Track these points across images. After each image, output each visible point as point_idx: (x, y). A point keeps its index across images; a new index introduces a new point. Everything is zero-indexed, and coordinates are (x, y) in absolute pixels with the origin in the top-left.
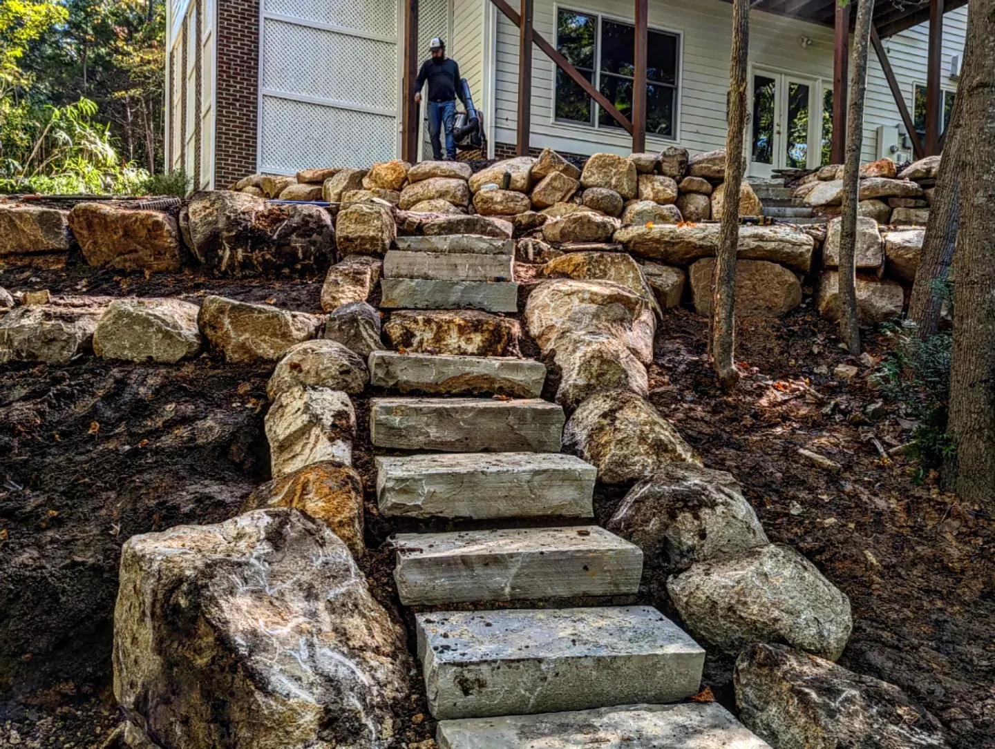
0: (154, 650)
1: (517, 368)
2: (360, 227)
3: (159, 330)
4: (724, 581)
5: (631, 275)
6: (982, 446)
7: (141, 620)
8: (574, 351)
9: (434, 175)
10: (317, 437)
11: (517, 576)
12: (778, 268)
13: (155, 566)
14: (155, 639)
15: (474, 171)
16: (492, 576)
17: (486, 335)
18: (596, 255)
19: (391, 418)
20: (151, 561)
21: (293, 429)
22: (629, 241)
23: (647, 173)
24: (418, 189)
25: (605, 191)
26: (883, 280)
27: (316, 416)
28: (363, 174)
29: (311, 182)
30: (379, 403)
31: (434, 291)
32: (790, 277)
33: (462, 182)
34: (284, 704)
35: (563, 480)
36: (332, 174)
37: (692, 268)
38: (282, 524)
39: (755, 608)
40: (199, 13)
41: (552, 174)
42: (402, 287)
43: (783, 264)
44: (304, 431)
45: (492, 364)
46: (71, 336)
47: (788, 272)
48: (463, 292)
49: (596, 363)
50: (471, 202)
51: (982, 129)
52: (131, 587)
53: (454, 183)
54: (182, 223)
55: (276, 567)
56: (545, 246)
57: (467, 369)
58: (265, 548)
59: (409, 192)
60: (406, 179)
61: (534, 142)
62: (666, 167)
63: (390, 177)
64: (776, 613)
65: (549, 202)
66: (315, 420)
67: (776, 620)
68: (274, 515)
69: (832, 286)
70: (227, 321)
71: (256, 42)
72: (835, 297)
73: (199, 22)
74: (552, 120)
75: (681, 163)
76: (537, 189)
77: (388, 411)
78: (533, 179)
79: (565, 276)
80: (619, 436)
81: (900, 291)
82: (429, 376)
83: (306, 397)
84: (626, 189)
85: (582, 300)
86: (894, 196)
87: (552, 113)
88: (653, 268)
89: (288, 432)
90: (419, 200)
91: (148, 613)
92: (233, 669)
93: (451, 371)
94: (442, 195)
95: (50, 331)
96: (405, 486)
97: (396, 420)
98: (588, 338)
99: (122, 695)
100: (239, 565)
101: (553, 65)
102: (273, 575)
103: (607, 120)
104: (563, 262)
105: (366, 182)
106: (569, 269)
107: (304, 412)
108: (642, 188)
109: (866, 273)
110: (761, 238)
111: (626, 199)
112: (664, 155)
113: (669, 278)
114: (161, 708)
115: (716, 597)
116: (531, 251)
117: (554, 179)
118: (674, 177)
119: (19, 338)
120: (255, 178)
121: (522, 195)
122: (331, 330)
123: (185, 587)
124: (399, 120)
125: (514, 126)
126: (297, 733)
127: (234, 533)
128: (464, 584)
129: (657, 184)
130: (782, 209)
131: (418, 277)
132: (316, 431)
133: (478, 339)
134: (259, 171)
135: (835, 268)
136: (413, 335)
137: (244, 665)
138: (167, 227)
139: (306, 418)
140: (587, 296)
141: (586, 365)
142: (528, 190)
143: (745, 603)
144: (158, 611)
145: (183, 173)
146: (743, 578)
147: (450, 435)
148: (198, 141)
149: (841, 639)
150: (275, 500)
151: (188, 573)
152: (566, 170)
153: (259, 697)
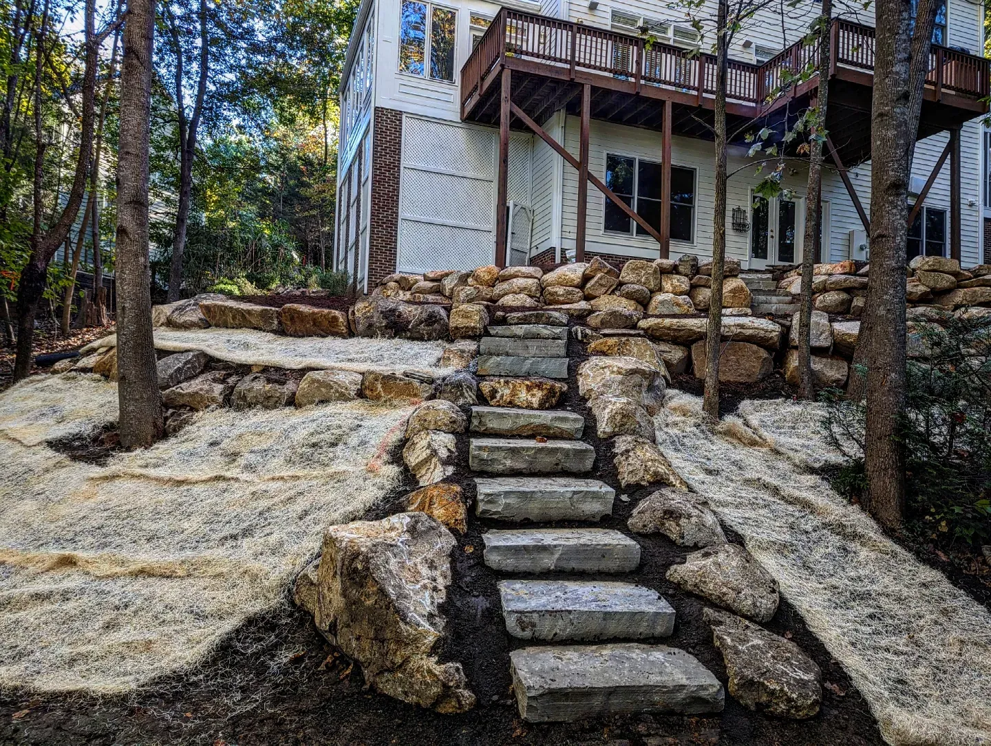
0: (341, 595)
1: (564, 420)
2: (465, 321)
3: (337, 391)
4: (692, 568)
5: (648, 353)
6: (887, 481)
7: (334, 576)
8: (604, 409)
9: (516, 276)
10: (436, 465)
11: (559, 559)
12: (755, 347)
13: (344, 544)
14: (342, 588)
15: (544, 273)
16: (542, 559)
17: (545, 392)
18: (624, 339)
19: (482, 453)
20: (341, 541)
21: (420, 459)
22: (649, 328)
23: (668, 273)
24: (505, 286)
25: (636, 287)
26: (832, 357)
27: (435, 451)
28: (468, 275)
29: (432, 280)
30: (475, 442)
31: (512, 364)
32: (764, 354)
33: (536, 280)
34: (416, 630)
35: (593, 498)
36: (447, 275)
37: (693, 347)
38: (417, 522)
39: (711, 586)
40: (360, 164)
41: (599, 275)
42: (492, 361)
43: (759, 345)
44: (427, 461)
45: (547, 417)
46: (282, 394)
47: (762, 350)
48: (532, 364)
49: (618, 418)
50: (542, 295)
51: (881, 265)
52: (328, 557)
53: (530, 281)
54: (350, 317)
55: (413, 549)
56: (588, 331)
57: (532, 420)
58: (406, 536)
59: (500, 288)
60: (497, 279)
61: (589, 247)
62: (681, 269)
63: (487, 278)
64: (725, 590)
65: (597, 293)
66: (434, 453)
67: (725, 594)
68: (412, 517)
69: (794, 361)
70: (379, 386)
71: (398, 183)
72: (797, 368)
73: (360, 170)
74: (602, 232)
75: (693, 266)
76: (588, 285)
77: (480, 448)
78: (586, 278)
79: (604, 354)
80: (631, 468)
81: (845, 364)
82: (507, 425)
83: (428, 438)
84: (652, 285)
85: (613, 372)
86: (855, 288)
87: (602, 226)
88: (663, 347)
89: (417, 461)
90: (506, 294)
91: (339, 572)
92: (388, 608)
93: (522, 422)
94: (521, 290)
95: (269, 391)
96: (491, 498)
97: (485, 455)
98: (613, 400)
99: (321, 623)
100: (392, 546)
101: (603, 196)
102: (410, 554)
103: (641, 231)
104: (601, 344)
105: (470, 280)
106: (605, 349)
107: (428, 448)
108: (664, 284)
109: (819, 352)
110: (742, 326)
111: (652, 292)
112: (680, 260)
113: (677, 354)
114: (345, 630)
115: (686, 578)
116: (580, 335)
117: (601, 278)
118: (686, 275)
119: (251, 395)
120: (396, 276)
121: (577, 290)
122: (444, 391)
123: (361, 558)
124: (494, 233)
125: (574, 236)
126: (423, 648)
127: (388, 527)
128: (525, 564)
129: (675, 281)
130: (769, 298)
131: (502, 355)
132: (434, 460)
133: (539, 394)
134: (397, 270)
135: (796, 348)
136: (496, 392)
137: (394, 605)
138: (341, 320)
139: (428, 451)
140: (615, 369)
141: (612, 418)
142: (581, 286)
143: (705, 582)
144: (345, 572)
145: (346, 272)
146: (704, 566)
147: (520, 465)
148: (357, 248)
149: (770, 609)
150: (413, 508)
151: (363, 549)
152: (609, 272)
153: (402, 624)
